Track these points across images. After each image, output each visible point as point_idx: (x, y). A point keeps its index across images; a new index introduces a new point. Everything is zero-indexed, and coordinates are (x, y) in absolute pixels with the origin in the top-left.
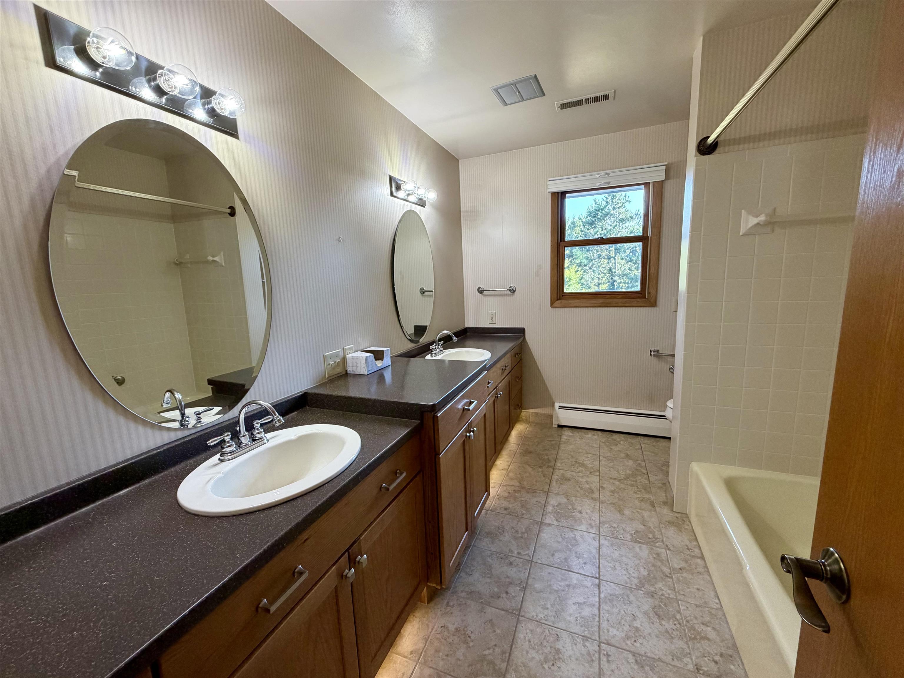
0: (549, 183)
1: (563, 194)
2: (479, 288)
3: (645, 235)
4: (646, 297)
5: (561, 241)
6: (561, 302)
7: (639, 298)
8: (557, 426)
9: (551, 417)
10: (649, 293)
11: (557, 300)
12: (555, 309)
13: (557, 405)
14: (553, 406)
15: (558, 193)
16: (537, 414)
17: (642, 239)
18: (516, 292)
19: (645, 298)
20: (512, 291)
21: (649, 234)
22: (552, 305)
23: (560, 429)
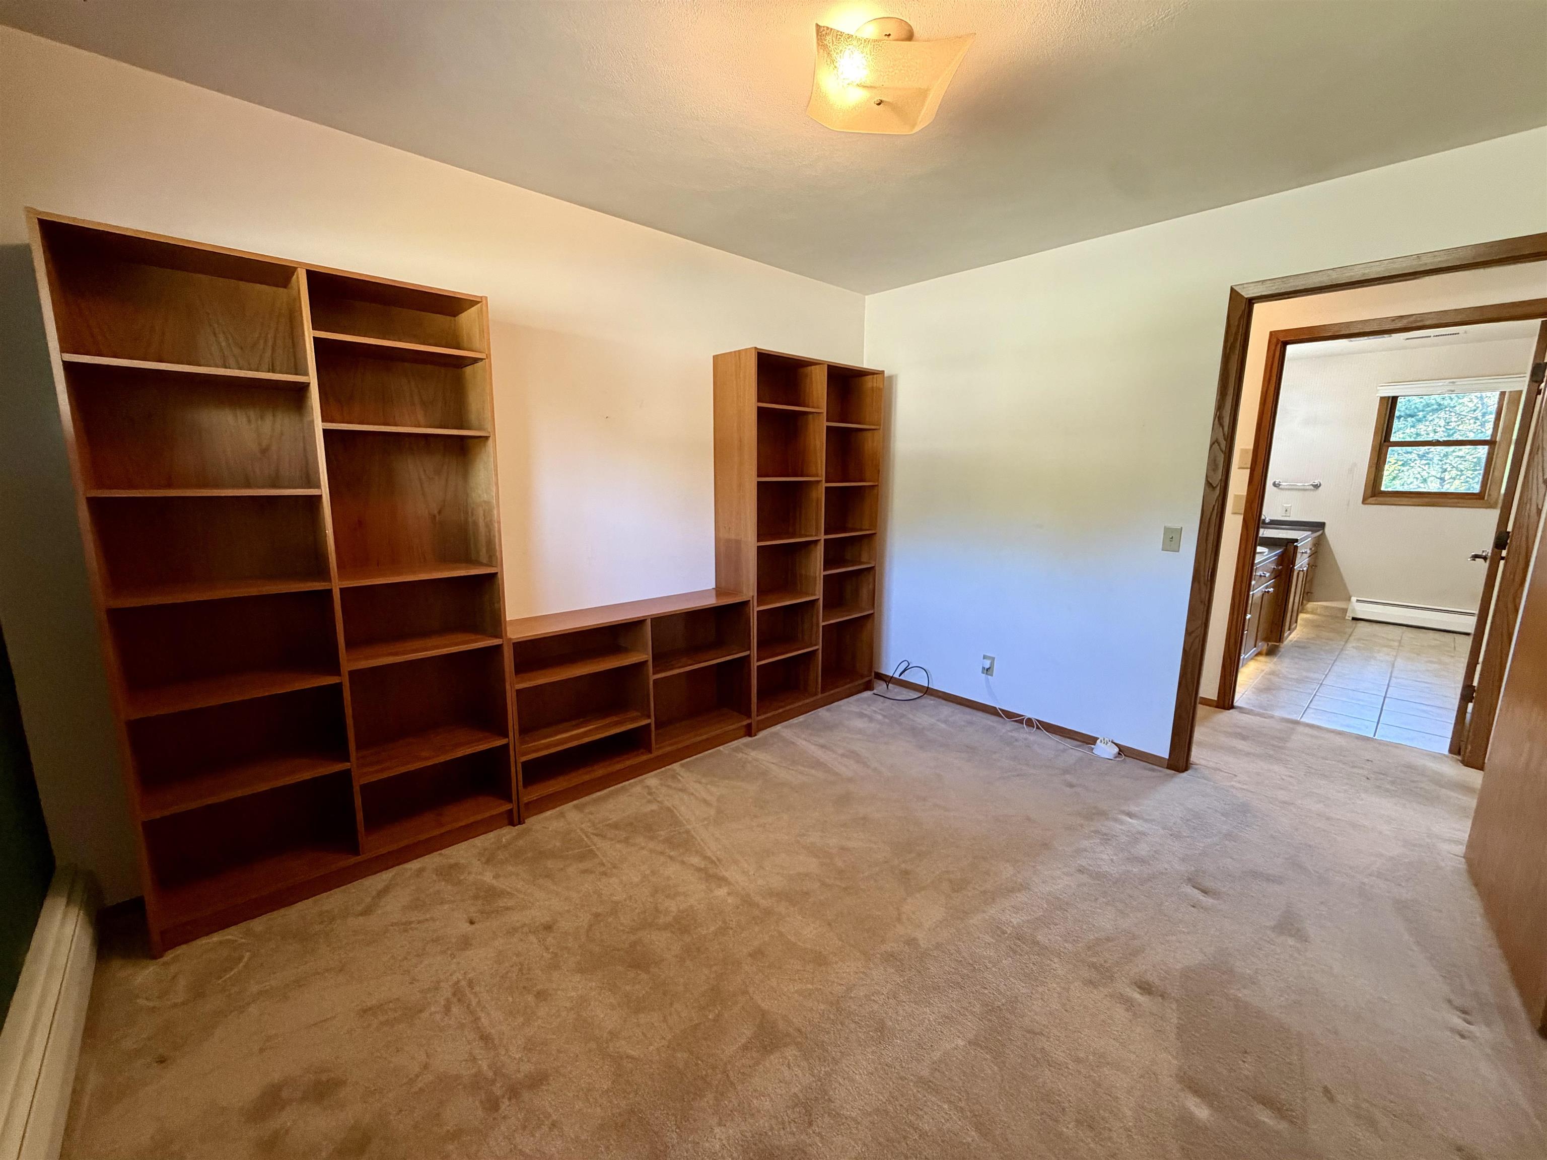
0: (1378, 388)
1: (1394, 399)
2: (1275, 482)
3: (1493, 440)
4: (1486, 498)
5: (1385, 441)
6: (1376, 500)
7: (1476, 499)
8: (1351, 619)
9: (1345, 611)
10: (1489, 495)
11: (1371, 497)
12: (1366, 506)
13: (1354, 599)
14: (1349, 599)
15: (1389, 397)
16: (1327, 607)
17: (1491, 443)
18: (1320, 488)
19: (1483, 498)
20: (1317, 487)
21: (1498, 439)
22: (1364, 501)
23: (1354, 621)
